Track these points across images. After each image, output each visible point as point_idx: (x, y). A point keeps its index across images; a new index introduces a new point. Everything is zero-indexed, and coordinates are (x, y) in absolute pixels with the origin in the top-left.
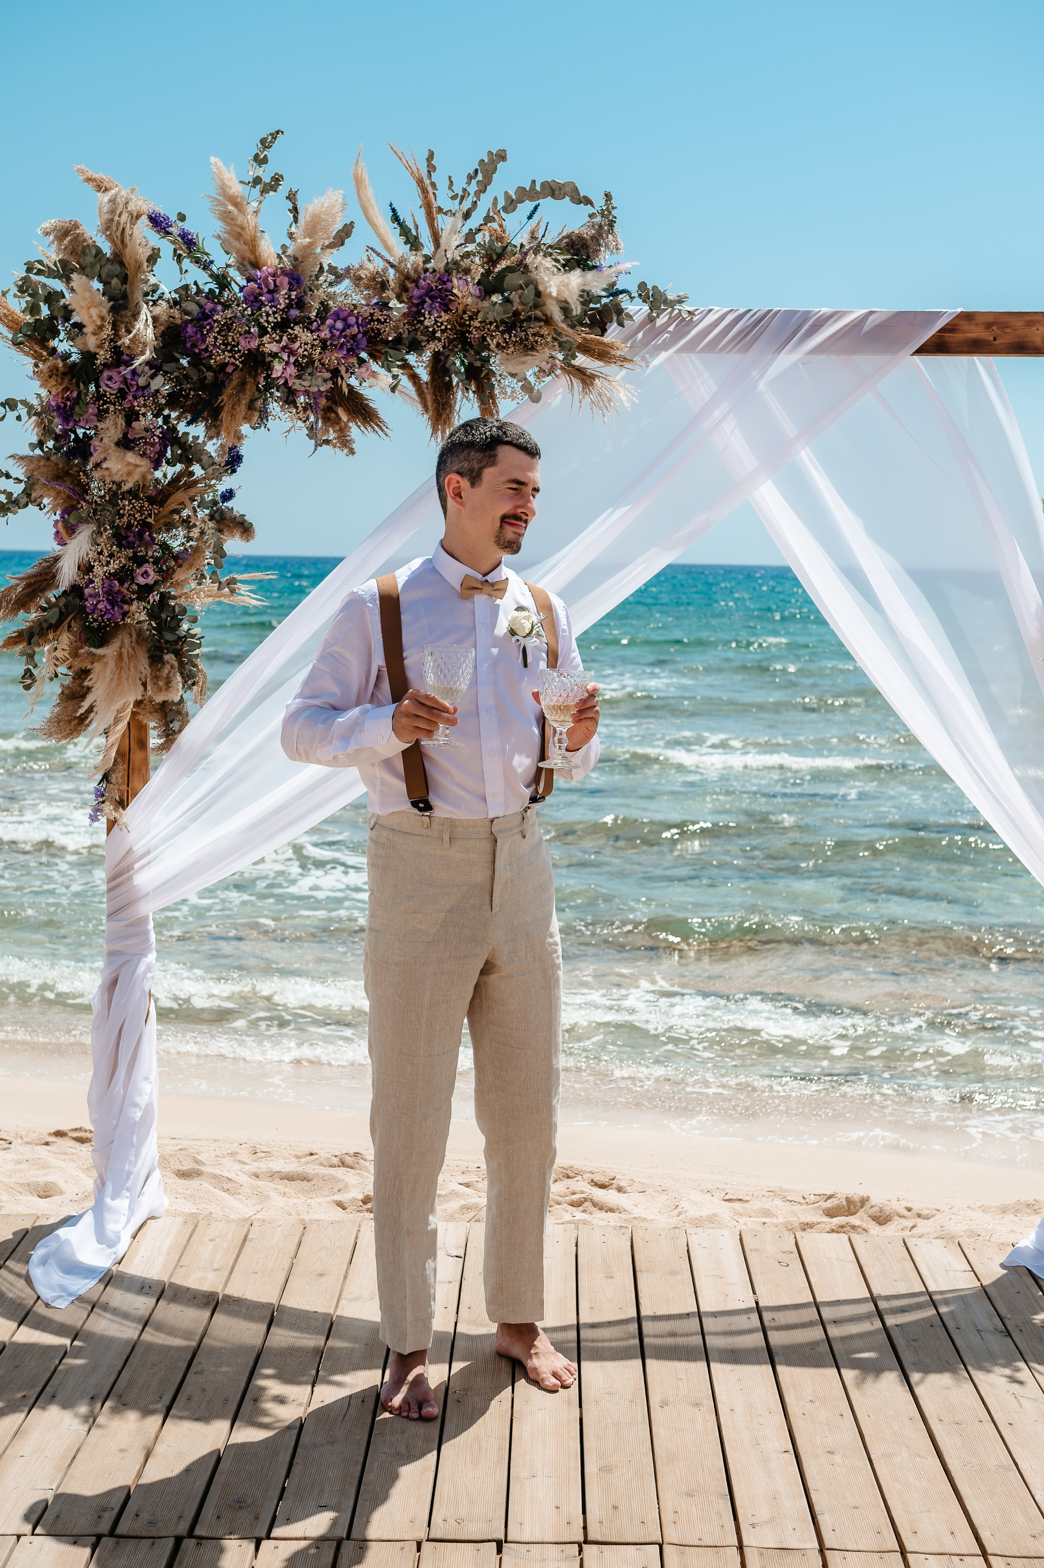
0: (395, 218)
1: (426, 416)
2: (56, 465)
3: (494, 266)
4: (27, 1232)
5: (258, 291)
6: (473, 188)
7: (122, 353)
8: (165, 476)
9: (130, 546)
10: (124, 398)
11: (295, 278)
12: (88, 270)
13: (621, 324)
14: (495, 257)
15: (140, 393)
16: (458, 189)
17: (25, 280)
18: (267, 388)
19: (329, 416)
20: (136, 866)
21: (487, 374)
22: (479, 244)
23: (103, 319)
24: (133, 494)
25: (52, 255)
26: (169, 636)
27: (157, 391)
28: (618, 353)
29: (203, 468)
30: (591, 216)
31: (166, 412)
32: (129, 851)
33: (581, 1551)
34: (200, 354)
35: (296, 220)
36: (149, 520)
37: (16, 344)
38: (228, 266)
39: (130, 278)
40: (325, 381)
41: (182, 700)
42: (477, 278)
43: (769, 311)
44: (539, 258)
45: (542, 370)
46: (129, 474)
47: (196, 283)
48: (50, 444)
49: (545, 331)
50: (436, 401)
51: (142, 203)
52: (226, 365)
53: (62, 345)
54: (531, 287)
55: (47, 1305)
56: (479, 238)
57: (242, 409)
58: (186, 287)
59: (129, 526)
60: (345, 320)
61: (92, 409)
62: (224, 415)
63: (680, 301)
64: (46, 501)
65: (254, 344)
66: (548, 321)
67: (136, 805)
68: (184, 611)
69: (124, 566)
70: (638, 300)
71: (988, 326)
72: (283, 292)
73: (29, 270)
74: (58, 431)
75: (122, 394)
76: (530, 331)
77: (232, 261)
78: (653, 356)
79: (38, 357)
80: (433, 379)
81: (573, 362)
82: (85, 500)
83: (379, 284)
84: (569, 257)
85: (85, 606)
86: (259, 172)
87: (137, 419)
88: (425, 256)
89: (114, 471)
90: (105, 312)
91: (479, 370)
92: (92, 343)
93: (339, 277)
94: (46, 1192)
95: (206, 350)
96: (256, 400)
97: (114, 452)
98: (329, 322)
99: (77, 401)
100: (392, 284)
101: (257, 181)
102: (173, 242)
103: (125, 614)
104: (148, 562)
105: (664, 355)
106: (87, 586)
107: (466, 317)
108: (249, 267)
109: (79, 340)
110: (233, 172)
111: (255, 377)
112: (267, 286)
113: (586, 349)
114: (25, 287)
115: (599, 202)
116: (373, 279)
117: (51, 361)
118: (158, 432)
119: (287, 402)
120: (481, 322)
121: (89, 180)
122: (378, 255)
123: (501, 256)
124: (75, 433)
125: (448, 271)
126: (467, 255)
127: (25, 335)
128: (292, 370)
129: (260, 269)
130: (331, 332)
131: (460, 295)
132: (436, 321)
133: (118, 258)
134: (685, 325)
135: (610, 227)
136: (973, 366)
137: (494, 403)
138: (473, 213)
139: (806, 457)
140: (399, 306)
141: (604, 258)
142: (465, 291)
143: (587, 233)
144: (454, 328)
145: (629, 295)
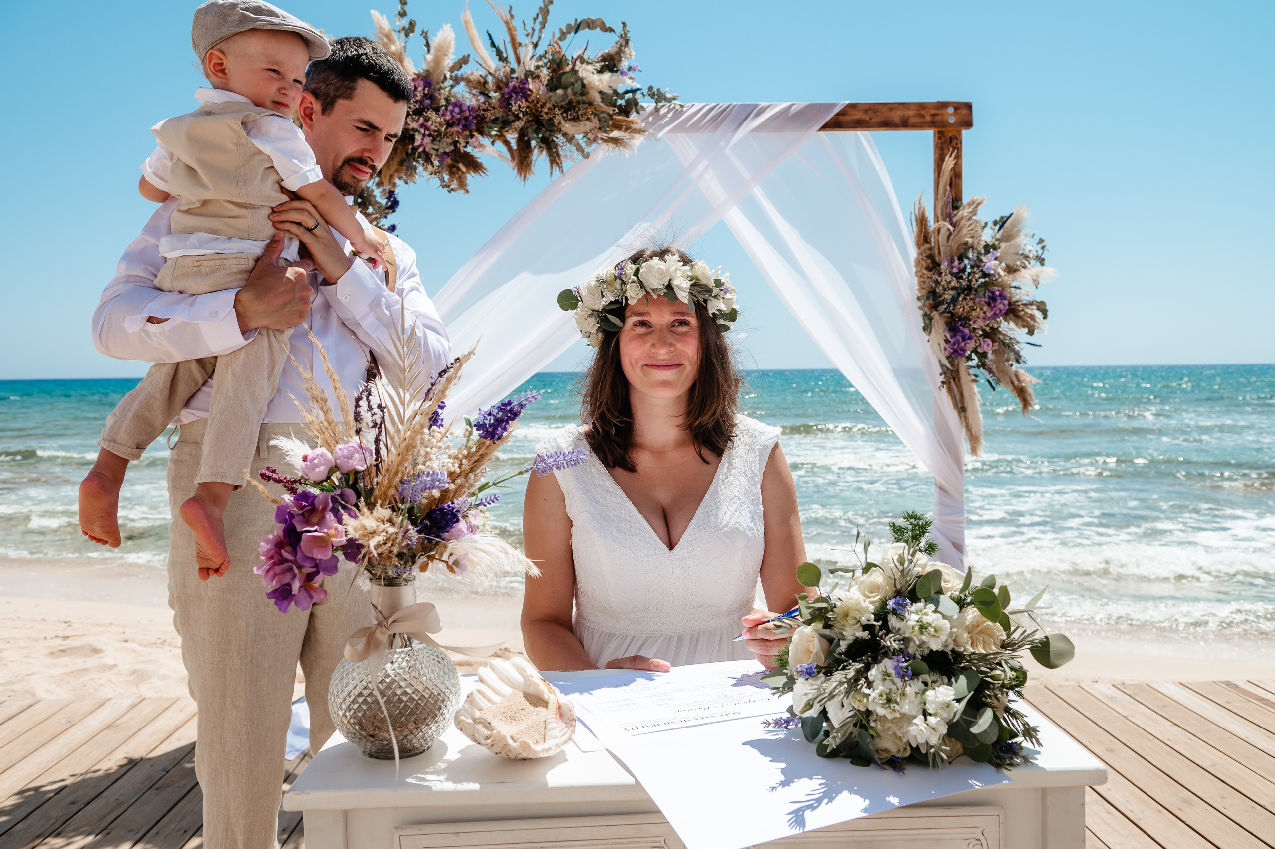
0: (493, 44)
1: (514, 164)
3: (556, 74)
11: (428, 82)
13: (638, 112)
14: (556, 67)
16: (529, 29)
18: (413, 156)
19: (453, 170)
21: (554, 142)
22: (546, 60)
28: (637, 127)
29: (375, 209)
30: (616, 41)
35: (429, 51)
40: (449, 145)
42: (545, 81)
43: (730, 104)
44: (584, 65)
45: (588, 138)
49: (589, 112)
50: (521, 156)
54: (579, 82)
56: (545, 57)
57: (396, 166)
60: (460, 107)
63: (674, 99)
66: (590, 104)
70: (648, 98)
71: (866, 111)
72: (419, 89)
76: (580, 111)
78: (659, 131)
80: (519, 147)
81: (608, 135)
83: (481, 86)
84: (602, 64)
86: (403, 22)
88: (512, 68)
91: (548, 138)
93: (457, 81)
96: (405, 160)
98: (450, 108)
100: (490, 85)
101: (402, 28)
105: (664, 132)
107: (539, 105)
111: (404, 146)
113: (618, 127)
116: (479, 81)
119: (426, 163)
120: (550, 109)
122: (483, 67)
123: (560, 66)
125: (527, 76)
126: (538, 67)
128: (428, 140)
130: (452, 115)
131: (535, 90)
132: (520, 106)
134: (678, 113)
135: (627, 42)
136: (857, 137)
137: (559, 158)
138: (540, 43)
139: (757, 192)
140: (495, 95)
141: (624, 64)
142: (537, 88)
143: (613, 50)
144: (531, 114)
145: (643, 93)
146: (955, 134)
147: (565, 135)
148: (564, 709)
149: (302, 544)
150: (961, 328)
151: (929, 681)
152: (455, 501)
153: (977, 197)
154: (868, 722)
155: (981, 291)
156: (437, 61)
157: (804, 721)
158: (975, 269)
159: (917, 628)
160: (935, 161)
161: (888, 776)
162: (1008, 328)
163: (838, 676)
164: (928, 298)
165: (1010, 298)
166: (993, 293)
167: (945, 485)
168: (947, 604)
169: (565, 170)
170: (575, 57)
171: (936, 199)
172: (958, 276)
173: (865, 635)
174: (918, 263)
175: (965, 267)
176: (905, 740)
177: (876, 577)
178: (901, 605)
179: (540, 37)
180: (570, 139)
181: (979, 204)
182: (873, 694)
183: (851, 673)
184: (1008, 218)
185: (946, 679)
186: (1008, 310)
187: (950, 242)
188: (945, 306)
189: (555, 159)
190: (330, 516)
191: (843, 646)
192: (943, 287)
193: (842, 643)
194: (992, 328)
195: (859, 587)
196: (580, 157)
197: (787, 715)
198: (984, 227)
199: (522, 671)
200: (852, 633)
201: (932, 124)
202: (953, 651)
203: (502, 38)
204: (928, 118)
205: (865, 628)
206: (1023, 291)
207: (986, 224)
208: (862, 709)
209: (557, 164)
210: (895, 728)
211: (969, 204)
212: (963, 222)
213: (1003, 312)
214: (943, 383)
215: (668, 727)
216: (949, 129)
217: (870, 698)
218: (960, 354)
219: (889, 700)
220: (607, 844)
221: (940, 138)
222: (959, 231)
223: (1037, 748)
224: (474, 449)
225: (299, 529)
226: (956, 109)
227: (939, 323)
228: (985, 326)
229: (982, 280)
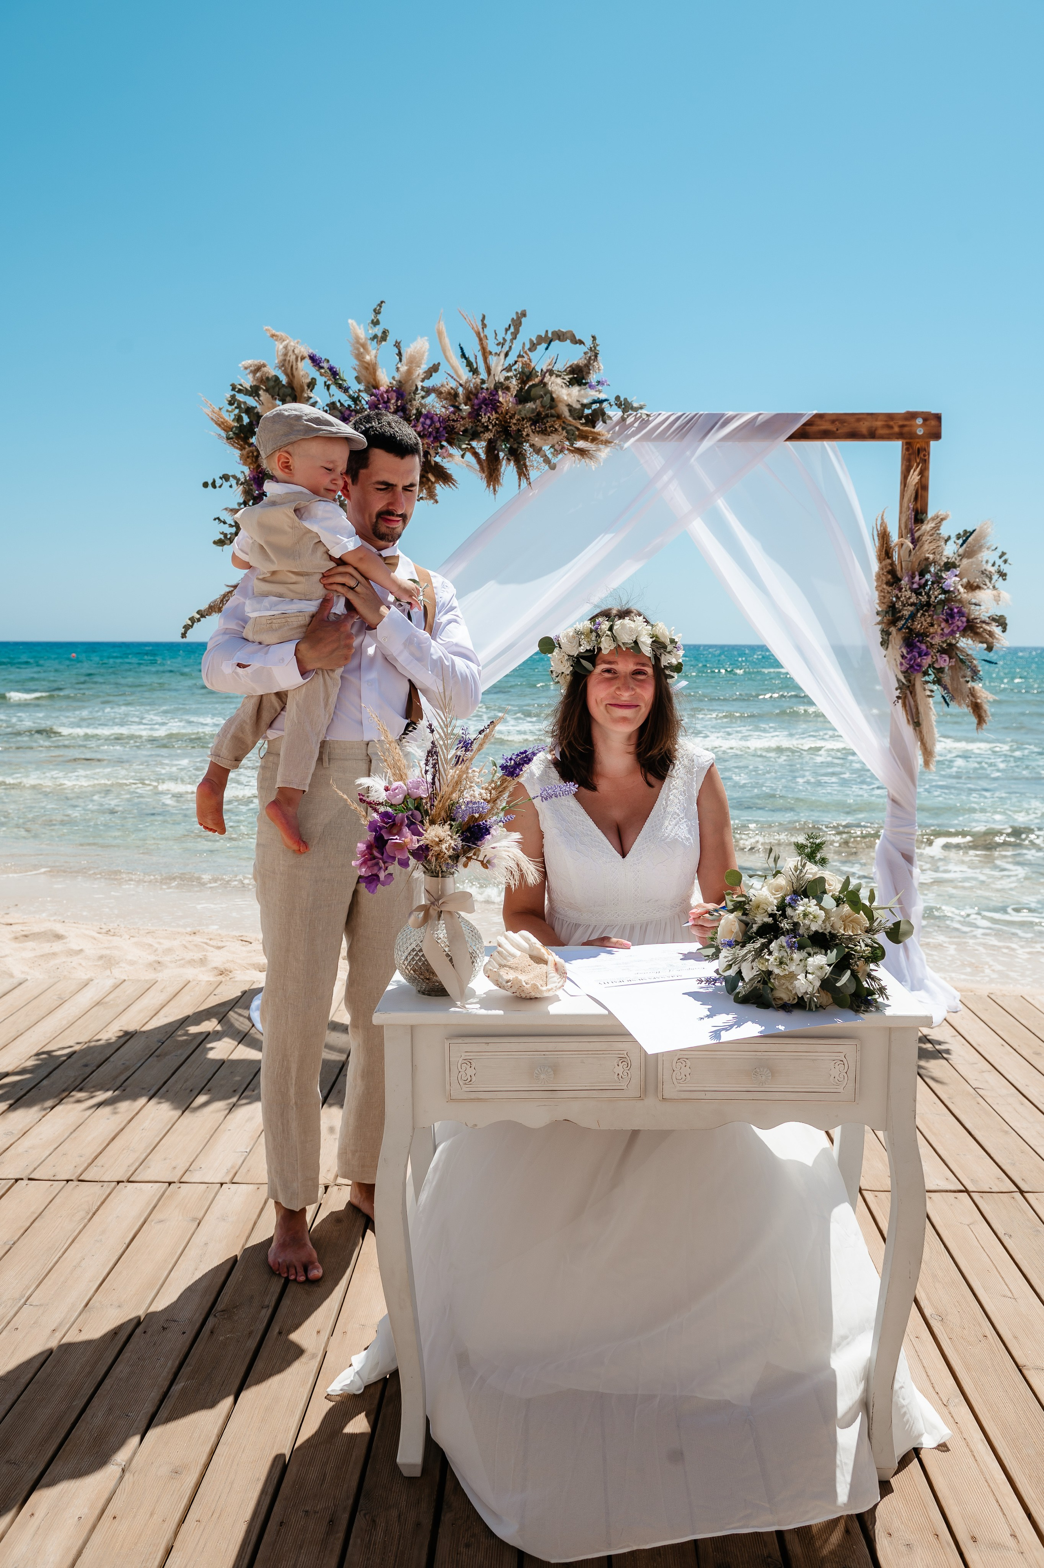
0: (463, 355)
1: (484, 476)
3: (525, 385)
5: (377, 402)
6: (508, 337)
11: (400, 394)
12: (271, 391)
13: (604, 422)
14: (525, 379)
16: (500, 339)
17: (233, 397)
21: (521, 452)
22: (515, 371)
25: (248, 382)
28: (603, 438)
30: (585, 353)
35: (401, 360)
37: (228, 438)
38: (360, 391)
42: (515, 393)
43: (696, 414)
44: (553, 377)
45: (555, 449)
47: (339, 401)
49: (557, 424)
50: (489, 468)
51: (303, 350)
54: (548, 395)
56: (514, 368)
58: (333, 403)
60: (432, 419)
63: (641, 408)
66: (559, 417)
70: (615, 407)
71: (833, 422)
72: (393, 401)
73: (233, 389)
76: (548, 424)
77: (362, 387)
78: (626, 441)
79: (242, 448)
80: (487, 457)
81: (574, 445)
83: (452, 396)
84: (571, 376)
86: (375, 330)
88: (482, 379)
91: (516, 449)
93: (428, 391)
98: (422, 420)
100: (461, 397)
101: (374, 336)
102: (324, 374)
105: (630, 442)
107: (507, 417)
108: (371, 388)
110: (362, 329)
112: (383, 399)
113: (584, 437)
114: (233, 402)
115: (589, 342)
116: (449, 393)
117: (248, 451)
120: (518, 420)
121: (273, 336)
122: (452, 377)
123: (529, 378)
125: (496, 388)
126: (507, 378)
127: (234, 433)
129: (378, 389)
130: (423, 426)
131: (504, 402)
132: (489, 418)
133: (290, 385)
134: (645, 423)
135: (596, 355)
136: (824, 447)
137: (526, 469)
138: (510, 353)
139: (721, 503)
140: (465, 408)
141: (593, 378)
142: (506, 400)
143: (582, 362)
144: (500, 425)
145: (610, 403)
146: (924, 445)
147: (532, 446)
148: (558, 965)
149: (387, 847)
150: (918, 644)
151: (812, 952)
152: (488, 820)
153: (942, 513)
154: (769, 979)
155: (939, 607)
156: (409, 372)
157: (726, 979)
158: (935, 586)
159: (801, 915)
160: (902, 472)
161: (781, 1015)
162: (965, 643)
163: (749, 946)
164: (887, 612)
165: (969, 614)
166: (951, 609)
167: (897, 797)
168: (828, 902)
169: (531, 480)
170: (545, 370)
171: (901, 512)
172: (917, 593)
173: (770, 920)
174: (878, 577)
175: (927, 581)
176: (794, 992)
177: (781, 881)
178: (794, 900)
179: (510, 347)
180: (538, 451)
181: (942, 520)
182: (772, 959)
183: (758, 945)
184: (971, 533)
185: (823, 952)
186: (966, 626)
187: (912, 557)
188: (903, 622)
189: (522, 471)
190: (406, 830)
191: (755, 927)
192: (902, 602)
193: (754, 925)
194: (950, 645)
195: (769, 888)
196: (547, 467)
197: (715, 975)
198: (946, 541)
199: (527, 940)
200: (761, 919)
201: (899, 436)
202: (830, 933)
203: (473, 351)
204: (896, 429)
205: (771, 915)
206: (982, 607)
207: (949, 538)
208: (764, 969)
209: (525, 475)
210: (788, 984)
211: (933, 519)
212: (924, 538)
213: (961, 628)
214: (898, 697)
215: (629, 983)
216: (917, 440)
217: (770, 962)
218: (916, 670)
219: (781, 963)
220: (588, 1054)
221: (907, 449)
222: (921, 547)
223: (886, 1002)
224: (499, 783)
225: (386, 838)
226: (925, 420)
227: (896, 639)
228: (943, 642)
229: (942, 597)
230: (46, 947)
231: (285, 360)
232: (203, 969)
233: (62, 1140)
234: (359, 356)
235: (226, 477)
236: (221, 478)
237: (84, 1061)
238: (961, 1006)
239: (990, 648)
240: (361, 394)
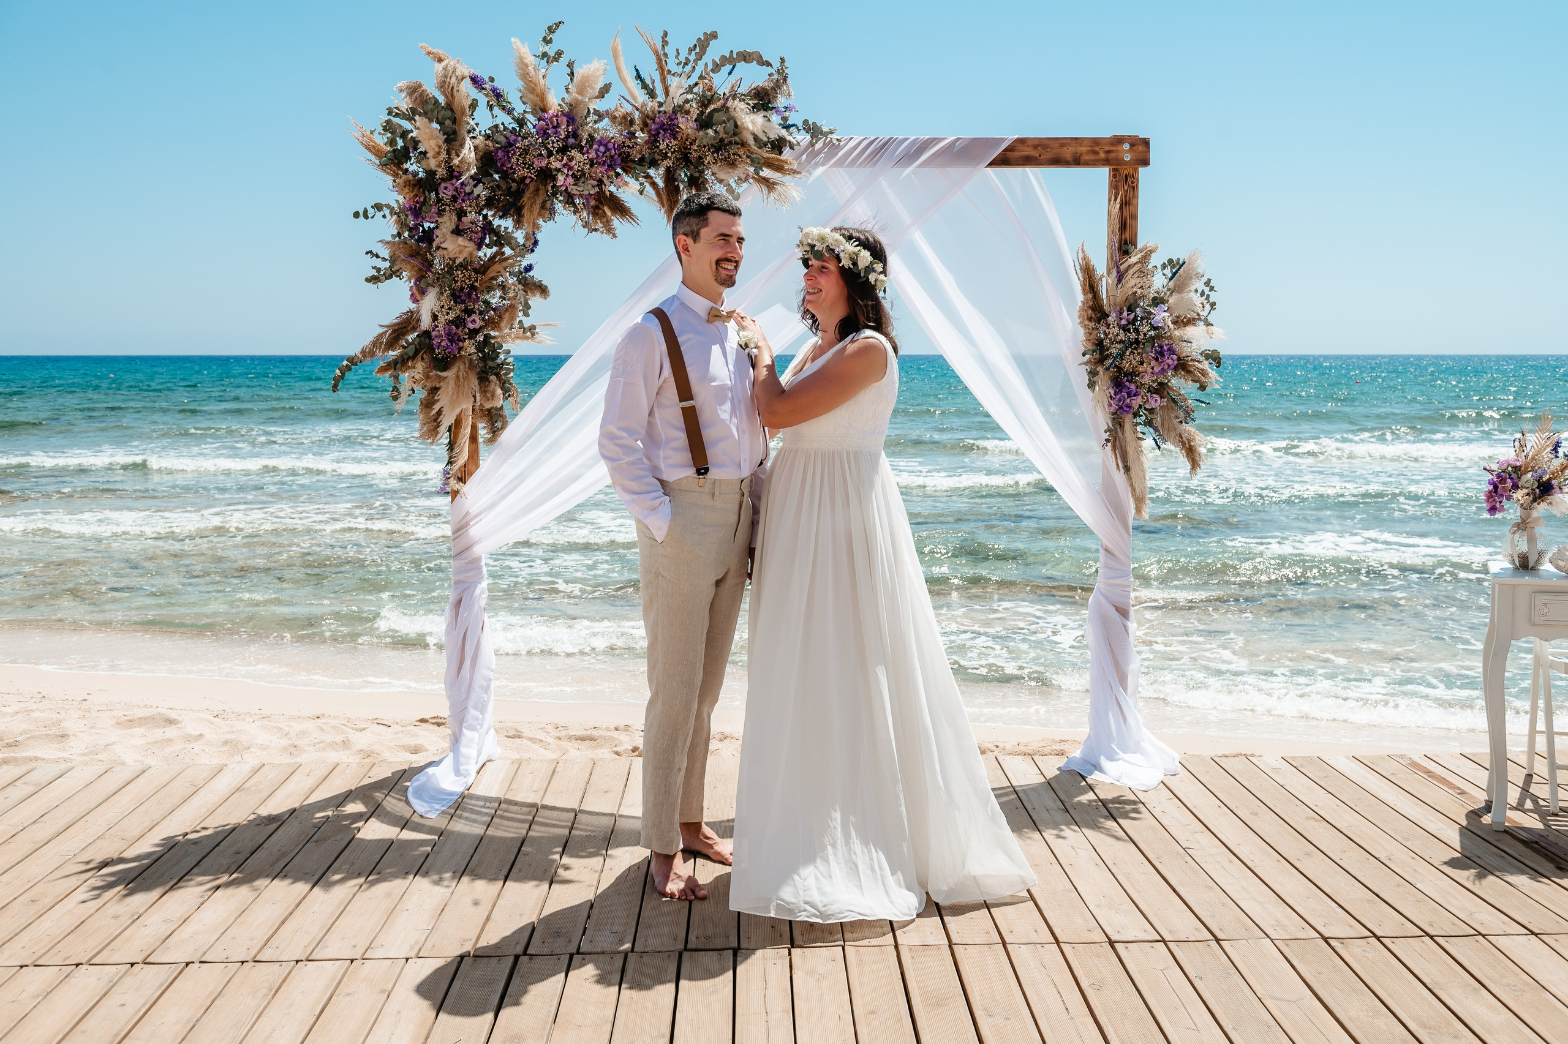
0: (639, 76)
1: (663, 211)
2: (411, 247)
3: (706, 109)
4: (405, 771)
5: (546, 127)
6: (692, 57)
7: (454, 170)
8: (485, 255)
9: (463, 302)
10: (456, 202)
11: (571, 118)
12: (429, 114)
13: (792, 149)
14: (706, 103)
15: (467, 198)
16: (682, 59)
17: (388, 122)
18: (554, 195)
19: (596, 212)
20: (471, 523)
21: (703, 182)
22: (696, 94)
23: (440, 147)
24: (463, 266)
25: (404, 104)
26: (491, 364)
27: (479, 196)
28: (790, 167)
29: (512, 249)
30: (771, 74)
31: (485, 212)
32: (467, 513)
33: (790, 954)
34: (507, 171)
35: (572, 80)
36: (476, 284)
37: (382, 165)
38: (525, 112)
39: (458, 120)
40: (593, 187)
41: (502, 408)
42: (695, 117)
43: (890, 139)
44: (737, 101)
45: (740, 179)
46: (460, 252)
47: (503, 124)
48: (406, 234)
49: (741, 152)
50: (669, 200)
51: (464, 70)
52: (524, 178)
53: (412, 166)
54: (732, 121)
55: (422, 816)
56: (695, 90)
57: (537, 207)
58: (496, 126)
59: (462, 289)
60: (606, 146)
61: (434, 210)
62: (525, 211)
63: (831, 133)
64: (404, 274)
65: (544, 163)
66: (743, 144)
67: (472, 481)
68: (501, 347)
69: (458, 317)
70: (803, 132)
71: (1035, 147)
72: (563, 127)
73: (390, 113)
74: (411, 225)
75: (454, 199)
76: (731, 152)
77: (527, 108)
78: (814, 169)
79: (396, 175)
80: (666, 185)
81: (761, 173)
82: (431, 272)
83: (627, 121)
84: (756, 102)
85: (433, 344)
86: (547, 49)
87: (465, 215)
88: (659, 102)
89: (450, 249)
90: (441, 142)
91: (698, 179)
92: (433, 164)
93: (600, 116)
94: (416, 750)
95: (511, 168)
96: (546, 201)
97: (450, 237)
98: (595, 147)
99: (424, 203)
100: (637, 122)
101: (545, 55)
102: (487, 95)
103: (460, 349)
104: (475, 313)
105: (820, 170)
106: (434, 330)
107: (688, 143)
108: (539, 111)
109: (424, 162)
110: (528, 48)
111: (545, 186)
112: (552, 123)
113: (769, 164)
114: (388, 127)
115: (776, 64)
116: (624, 117)
117: (404, 177)
118: (480, 224)
119: (567, 203)
120: (699, 147)
121: (429, 53)
122: (628, 101)
123: (710, 102)
124: (422, 226)
125: (674, 111)
126: (687, 101)
127: (388, 159)
128: (570, 180)
129: (547, 113)
130: (596, 154)
131: (683, 127)
132: (668, 144)
133: (449, 106)
134: (834, 147)
135: (784, 79)
136: (1026, 171)
138: (692, 74)
140: (642, 134)
141: (781, 102)
142: (686, 125)
143: (769, 85)
144: (680, 151)
145: (797, 128)
146: (1131, 171)
147: (714, 175)
150: (1127, 383)
153: (1151, 245)
155: (1149, 345)
156: (581, 94)
158: (1144, 322)
160: (1109, 200)
162: (1178, 383)
164: (1094, 351)
165: (1180, 352)
166: (1161, 347)
167: (1110, 546)
170: (727, 94)
172: (1125, 329)
174: (1082, 312)
175: (1136, 316)
179: (693, 68)
181: (1151, 252)
184: (1181, 265)
186: (1177, 365)
187: (1119, 291)
188: (1110, 361)
192: (1110, 339)
194: (1161, 384)
201: (1106, 162)
203: (651, 72)
204: (1102, 155)
206: (1192, 344)
211: (1141, 250)
212: (1131, 271)
213: (1172, 367)
214: (1107, 440)
216: (1125, 166)
218: (1126, 411)
221: (1115, 176)
222: (1128, 280)
226: (1132, 145)
227: (1103, 380)
228: (1153, 382)
229: (1152, 333)
230: (158, 733)
231: (444, 82)
232: (346, 752)
233: (228, 925)
234: (524, 76)
235: (378, 207)
236: (372, 207)
237: (235, 848)
238: (1180, 768)
239: (1203, 388)
240: (527, 115)
